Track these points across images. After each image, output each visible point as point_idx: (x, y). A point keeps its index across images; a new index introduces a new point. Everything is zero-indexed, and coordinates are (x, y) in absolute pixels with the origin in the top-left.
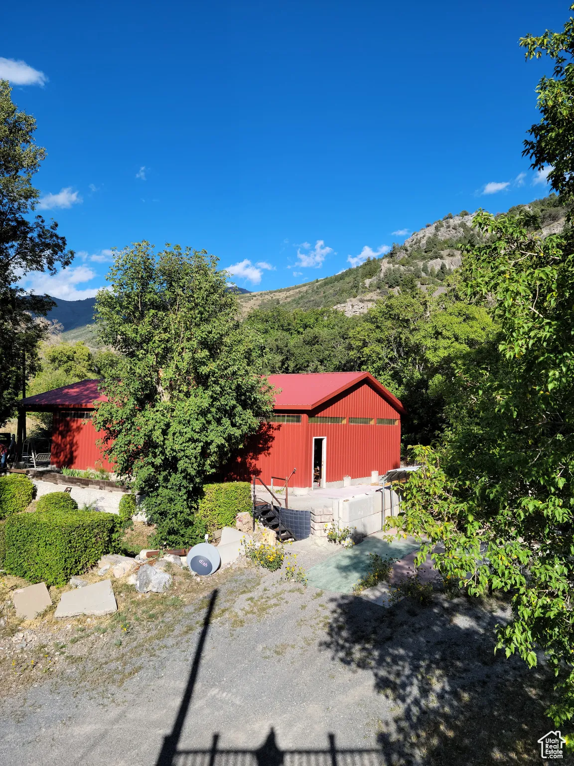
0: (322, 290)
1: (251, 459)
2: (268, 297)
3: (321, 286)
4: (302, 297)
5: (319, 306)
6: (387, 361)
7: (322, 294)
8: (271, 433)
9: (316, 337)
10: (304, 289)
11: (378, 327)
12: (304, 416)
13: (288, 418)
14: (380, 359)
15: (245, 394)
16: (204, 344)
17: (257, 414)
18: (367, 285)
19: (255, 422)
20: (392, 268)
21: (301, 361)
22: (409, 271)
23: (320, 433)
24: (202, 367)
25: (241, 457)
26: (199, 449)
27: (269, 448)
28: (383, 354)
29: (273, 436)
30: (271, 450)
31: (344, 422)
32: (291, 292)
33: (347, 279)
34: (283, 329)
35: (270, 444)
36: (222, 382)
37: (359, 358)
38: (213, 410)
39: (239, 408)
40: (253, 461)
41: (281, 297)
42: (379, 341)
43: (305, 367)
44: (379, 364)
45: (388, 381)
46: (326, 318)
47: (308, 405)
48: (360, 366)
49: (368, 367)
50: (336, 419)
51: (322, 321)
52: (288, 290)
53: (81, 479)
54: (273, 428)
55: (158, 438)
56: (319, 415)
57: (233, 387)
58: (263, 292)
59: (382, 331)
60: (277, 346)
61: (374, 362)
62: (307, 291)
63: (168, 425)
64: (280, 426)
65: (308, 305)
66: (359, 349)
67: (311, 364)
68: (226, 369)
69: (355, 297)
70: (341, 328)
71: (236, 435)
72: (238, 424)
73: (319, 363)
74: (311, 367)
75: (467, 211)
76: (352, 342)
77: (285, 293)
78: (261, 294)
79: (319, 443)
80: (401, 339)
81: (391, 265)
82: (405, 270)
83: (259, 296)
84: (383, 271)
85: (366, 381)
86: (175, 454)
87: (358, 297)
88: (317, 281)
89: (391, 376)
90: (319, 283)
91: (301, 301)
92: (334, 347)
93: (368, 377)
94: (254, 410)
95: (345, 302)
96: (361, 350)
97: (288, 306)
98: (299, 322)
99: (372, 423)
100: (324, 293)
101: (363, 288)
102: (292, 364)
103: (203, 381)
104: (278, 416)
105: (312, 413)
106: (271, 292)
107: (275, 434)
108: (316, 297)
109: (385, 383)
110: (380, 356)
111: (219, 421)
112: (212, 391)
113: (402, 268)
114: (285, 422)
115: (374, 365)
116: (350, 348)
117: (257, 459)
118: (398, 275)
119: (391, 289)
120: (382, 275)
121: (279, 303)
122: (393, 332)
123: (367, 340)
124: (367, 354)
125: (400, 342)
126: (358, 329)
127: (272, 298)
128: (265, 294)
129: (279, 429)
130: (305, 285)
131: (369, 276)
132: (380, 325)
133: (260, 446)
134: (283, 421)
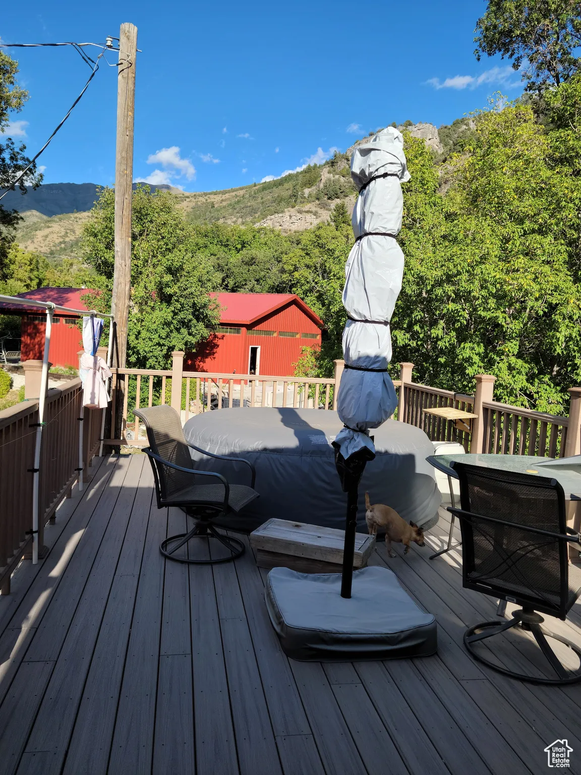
0: (260, 195)
1: (200, 362)
2: (202, 199)
3: (259, 191)
4: (239, 202)
5: (256, 213)
6: (313, 284)
7: (259, 200)
8: (216, 341)
9: (253, 259)
10: (241, 193)
11: (307, 254)
12: (243, 329)
13: (231, 330)
14: (308, 282)
15: (198, 310)
16: (169, 270)
17: (207, 326)
18: (306, 195)
19: (206, 332)
20: (332, 178)
21: (239, 279)
22: (349, 182)
23: (255, 342)
24: (167, 288)
25: (191, 360)
26: (165, 352)
27: (215, 353)
28: (310, 278)
29: (218, 344)
30: (216, 355)
31: (275, 335)
32: (227, 195)
33: (286, 186)
34: (222, 245)
35: (215, 350)
36: (182, 300)
37: (291, 281)
38: (175, 322)
39: (195, 321)
40: (201, 363)
41: (216, 200)
42: (308, 267)
43: (243, 285)
44: (306, 287)
45: (314, 302)
46: (262, 236)
47: (247, 320)
48: (291, 287)
49: (297, 289)
50: (268, 332)
51: (259, 238)
52: (224, 193)
53: (54, 374)
54: (218, 338)
55: (133, 341)
56: (255, 328)
57: (191, 304)
58: (197, 193)
59: (311, 258)
60: (218, 264)
61: (302, 285)
62: (243, 196)
63: (139, 333)
64: (224, 336)
65: (244, 211)
66: (291, 273)
67: (248, 283)
68: (185, 290)
69: (293, 207)
70: (276, 251)
71: (192, 342)
72: (193, 334)
73: (256, 282)
74: (249, 286)
75: (412, 122)
76: (285, 266)
77: (220, 195)
78: (195, 195)
79: (254, 351)
80: (326, 266)
81: (332, 175)
82: (345, 182)
83: (192, 197)
84: (323, 181)
85: (294, 302)
86: (145, 354)
87: (297, 207)
88: (255, 185)
89: (316, 297)
90: (257, 187)
91: (236, 206)
92: (269, 269)
93: (295, 299)
94: (205, 323)
95: (283, 212)
96: (292, 274)
97: (223, 211)
98: (237, 238)
99: (298, 336)
100: (262, 198)
101: (302, 198)
102: (231, 283)
103: (167, 299)
104: (223, 328)
105: (250, 327)
106: (206, 194)
107: (219, 342)
108: (252, 203)
109: (311, 303)
110: (308, 280)
111: (178, 330)
112: (175, 307)
113: (342, 179)
114: (229, 334)
115: (303, 287)
116: (283, 271)
117: (204, 362)
118: (338, 187)
119: (329, 201)
120: (322, 186)
121: (214, 207)
122: (319, 260)
123: (298, 266)
124: (297, 278)
125: (325, 269)
126: (291, 255)
127: (206, 200)
128: (199, 196)
129: (223, 338)
130: (242, 189)
131: (309, 186)
132: (309, 252)
133: (207, 352)
134: (227, 332)
